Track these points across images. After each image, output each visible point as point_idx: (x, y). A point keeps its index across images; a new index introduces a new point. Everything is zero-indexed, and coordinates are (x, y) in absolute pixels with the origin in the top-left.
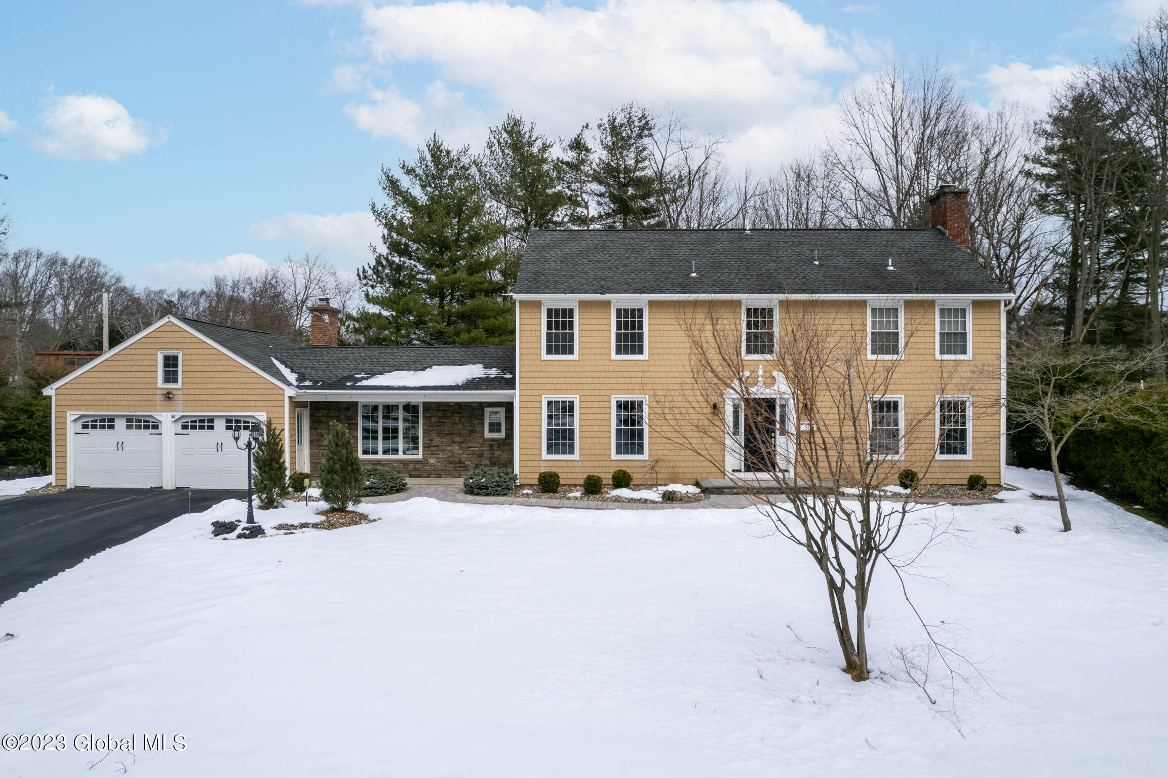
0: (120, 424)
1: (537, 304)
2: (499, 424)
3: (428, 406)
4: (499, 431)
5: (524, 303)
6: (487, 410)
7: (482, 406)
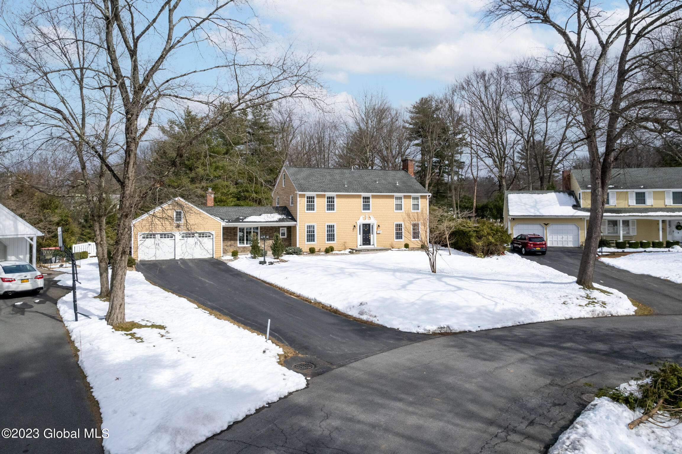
0: (158, 236)
1: (304, 195)
2: (284, 233)
3: (261, 228)
4: (284, 235)
5: (300, 195)
6: (281, 229)
7: (279, 227)
